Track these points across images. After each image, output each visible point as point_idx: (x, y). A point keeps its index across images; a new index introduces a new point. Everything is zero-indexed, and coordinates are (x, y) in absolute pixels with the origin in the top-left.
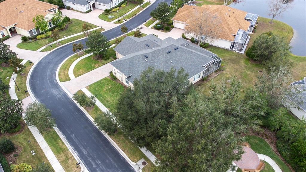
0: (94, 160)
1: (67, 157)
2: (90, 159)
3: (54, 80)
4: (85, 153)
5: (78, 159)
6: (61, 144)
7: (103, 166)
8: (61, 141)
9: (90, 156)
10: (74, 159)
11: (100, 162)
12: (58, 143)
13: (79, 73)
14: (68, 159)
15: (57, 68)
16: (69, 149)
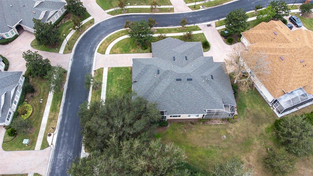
0: (66, 131)
1: (54, 117)
2: (64, 129)
3: (95, 48)
4: (65, 122)
5: (58, 124)
6: (58, 105)
7: (67, 139)
8: (61, 103)
9: (66, 127)
10: (57, 122)
11: (67, 135)
12: (57, 104)
13: (114, 51)
14: (53, 120)
15: (105, 37)
16: (60, 113)
